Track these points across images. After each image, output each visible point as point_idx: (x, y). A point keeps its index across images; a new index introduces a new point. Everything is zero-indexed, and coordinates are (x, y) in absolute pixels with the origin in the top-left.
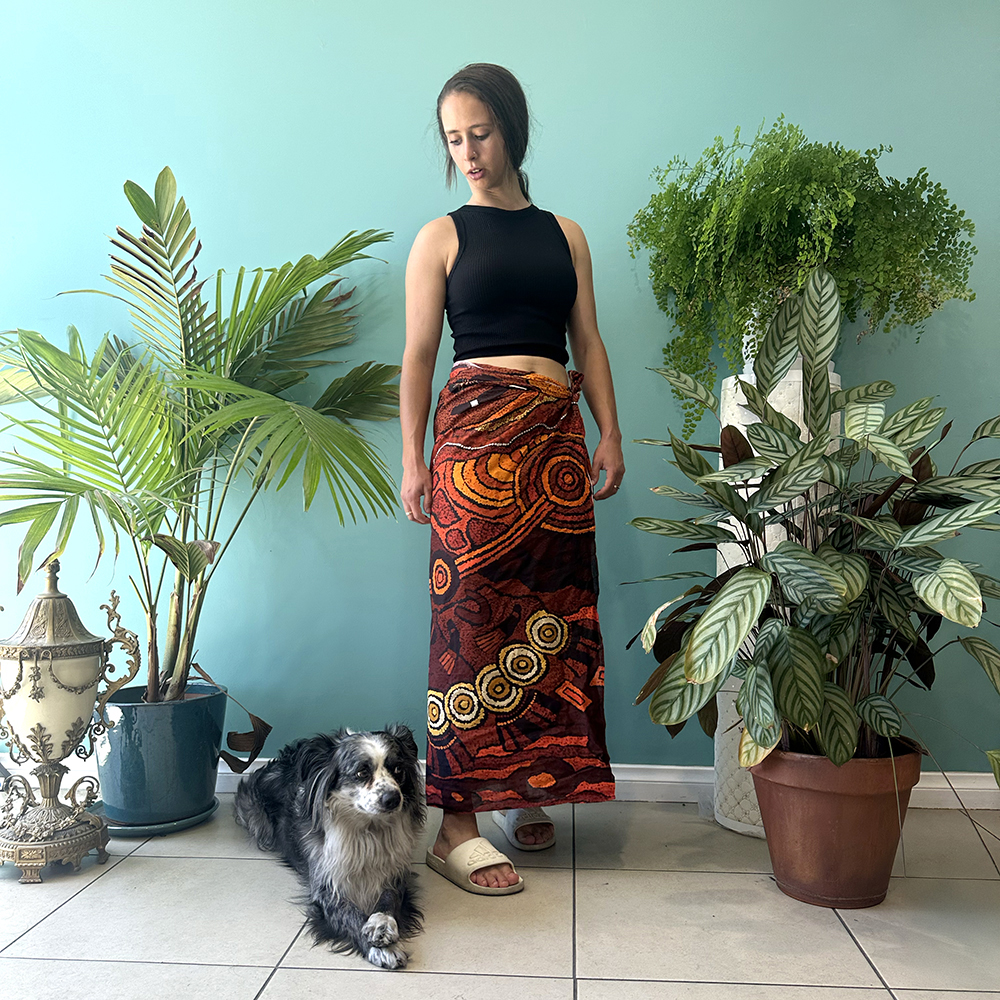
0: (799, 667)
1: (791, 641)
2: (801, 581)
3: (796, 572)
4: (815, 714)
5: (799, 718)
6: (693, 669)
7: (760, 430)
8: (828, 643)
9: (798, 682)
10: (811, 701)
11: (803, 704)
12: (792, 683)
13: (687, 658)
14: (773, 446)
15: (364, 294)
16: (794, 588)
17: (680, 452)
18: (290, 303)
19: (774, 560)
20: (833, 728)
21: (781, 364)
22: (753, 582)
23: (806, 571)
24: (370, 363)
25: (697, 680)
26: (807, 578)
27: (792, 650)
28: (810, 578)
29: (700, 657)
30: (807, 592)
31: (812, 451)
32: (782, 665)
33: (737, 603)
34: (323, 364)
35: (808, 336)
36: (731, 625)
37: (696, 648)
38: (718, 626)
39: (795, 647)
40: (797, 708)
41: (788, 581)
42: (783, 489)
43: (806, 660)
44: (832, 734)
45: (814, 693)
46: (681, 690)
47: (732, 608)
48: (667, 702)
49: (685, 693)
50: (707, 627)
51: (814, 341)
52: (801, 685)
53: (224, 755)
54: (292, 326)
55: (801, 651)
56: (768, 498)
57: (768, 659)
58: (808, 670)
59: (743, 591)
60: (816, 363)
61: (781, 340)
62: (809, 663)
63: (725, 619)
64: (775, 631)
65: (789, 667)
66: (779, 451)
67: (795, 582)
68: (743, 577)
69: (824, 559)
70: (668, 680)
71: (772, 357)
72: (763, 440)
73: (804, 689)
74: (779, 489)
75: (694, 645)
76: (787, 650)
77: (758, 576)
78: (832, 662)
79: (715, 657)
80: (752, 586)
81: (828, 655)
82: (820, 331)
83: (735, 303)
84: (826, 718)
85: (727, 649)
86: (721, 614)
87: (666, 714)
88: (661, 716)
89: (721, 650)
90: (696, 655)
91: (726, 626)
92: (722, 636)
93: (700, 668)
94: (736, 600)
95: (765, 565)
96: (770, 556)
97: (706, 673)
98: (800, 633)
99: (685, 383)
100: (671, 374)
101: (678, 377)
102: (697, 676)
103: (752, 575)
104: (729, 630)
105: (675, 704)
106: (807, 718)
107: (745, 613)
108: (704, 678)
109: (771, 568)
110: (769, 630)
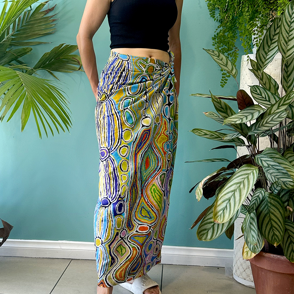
0: (273, 214)
1: (269, 200)
2: (274, 171)
3: (272, 166)
4: (280, 238)
5: (272, 239)
6: (217, 215)
7: (257, 89)
8: (288, 201)
9: (272, 221)
10: (278, 231)
11: (274, 233)
12: (269, 222)
13: (215, 210)
14: (263, 98)
15: (60, 8)
16: (271, 174)
17: (216, 101)
18: (23, 12)
19: (261, 159)
20: (289, 244)
21: (271, 54)
22: (249, 172)
23: (278, 166)
24: (63, 44)
25: (219, 221)
26: (277, 169)
27: (269, 205)
28: (279, 169)
29: (221, 210)
30: (277, 177)
31: (285, 101)
32: (265, 212)
33: (240, 183)
34: (40, 43)
35: (283, 41)
36: (237, 194)
37: (219, 205)
38: (231, 194)
39: (271, 203)
40: (271, 234)
41: (268, 170)
42: (266, 123)
43: (276, 210)
44: (289, 247)
45: (280, 227)
46: (212, 224)
47: (238, 185)
48: (205, 230)
49: (215, 226)
50: (225, 194)
51: (287, 43)
52: (273, 223)
54: (24, 24)
55: (274, 206)
56: (259, 127)
57: (256, 210)
58: (277, 215)
60: (287, 55)
61: (271, 40)
62: (278, 212)
63: (234, 191)
64: (261, 196)
65: (267, 213)
66: (266, 101)
67: (271, 171)
68: (244, 169)
69: (287, 159)
70: (206, 219)
71: (266, 50)
72: (258, 94)
73: (275, 225)
74: (264, 123)
75: (218, 203)
76: (267, 204)
77: (252, 169)
78: (290, 211)
79: (228, 210)
80: (248, 174)
81: (288, 207)
82: (290, 38)
83: (248, 19)
84: (286, 239)
85: (234, 207)
86: (232, 188)
87: (205, 236)
88: (202, 237)
89: (231, 207)
90: (219, 208)
91: (234, 195)
92: (232, 200)
93: (221, 215)
94: (240, 181)
95: (257, 161)
96: (260, 156)
97: (224, 218)
98: (273, 196)
99: (221, 60)
100: (215, 54)
101: (219, 56)
102: (219, 220)
103: (249, 168)
104: (236, 197)
105: (210, 231)
106: (276, 240)
107: (244, 188)
108: (223, 221)
109: (260, 162)
110: (258, 195)
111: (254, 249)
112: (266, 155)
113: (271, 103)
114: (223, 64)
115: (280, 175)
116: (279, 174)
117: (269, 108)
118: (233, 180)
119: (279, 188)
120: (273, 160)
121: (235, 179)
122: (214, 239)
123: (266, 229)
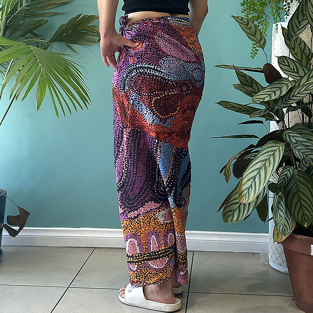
0: (302, 192)
1: (298, 178)
3: (300, 142)
4: (310, 218)
5: (302, 219)
6: (242, 195)
7: (285, 60)
9: (301, 200)
10: (308, 210)
11: (304, 212)
12: (298, 201)
13: (239, 189)
14: (292, 69)
16: (299, 150)
19: (289, 134)
21: (304, 23)
22: (275, 148)
23: (306, 142)
24: (80, 15)
25: (245, 201)
26: (306, 146)
27: (298, 182)
29: (246, 189)
30: (305, 154)
32: (293, 191)
33: (266, 160)
36: (262, 172)
37: (244, 185)
38: (256, 172)
39: (300, 181)
40: (301, 214)
41: (296, 147)
42: (293, 96)
43: (305, 188)
45: (310, 207)
46: (238, 205)
47: (264, 163)
48: (231, 211)
50: (250, 173)
52: (302, 202)
53: (6, 226)
55: (303, 184)
56: (285, 101)
58: (306, 194)
59: (270, 153)
63: (260, 169)
64: (289, 175)
65: (296, 192)
66: (295, 72)
67: (299, 148)
68: (270, 145)
70: (232, 199)
72: (286, 66)
73: (305, 204)
75: (243, 182)
76: (296, 183)
77: (278, 145)
79: (253, 189)
85: (260, 186)
86: (258, 166)
87: (231, 217)
88: (228, 218)
89: (256, 185)
90: (244, 188)
91: (260, 173)
92: (257, 178)
93: (246, 195)
94: (266, 158)
95: (284, 137)
96: (288, 132)
97: (249, 197)
98: (303, 173)
99: (250, 29)
100: (244, 22)
101: (247, 25)
102: (244, 199)
103: (275, 145)
104: (261, 175)
105: (236, 212)
106: (307, 220)
107: (270, 166)
108: (248, 200)
109: (288, 138)
110: (285, 173)
111: (284, 231)
112: (295, 131)
113: (300, 75)
114: (251, 33)
115: (309, 152)
116: (307, 151)
117: (298, 80)
118: (259, 157)
119: (308, 165)
120: (302, 136)
121: (260, 156)
122: (240, 220)
123: (295, 209)
